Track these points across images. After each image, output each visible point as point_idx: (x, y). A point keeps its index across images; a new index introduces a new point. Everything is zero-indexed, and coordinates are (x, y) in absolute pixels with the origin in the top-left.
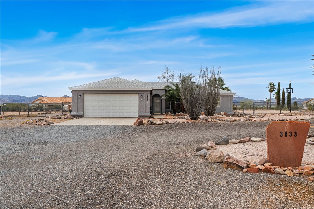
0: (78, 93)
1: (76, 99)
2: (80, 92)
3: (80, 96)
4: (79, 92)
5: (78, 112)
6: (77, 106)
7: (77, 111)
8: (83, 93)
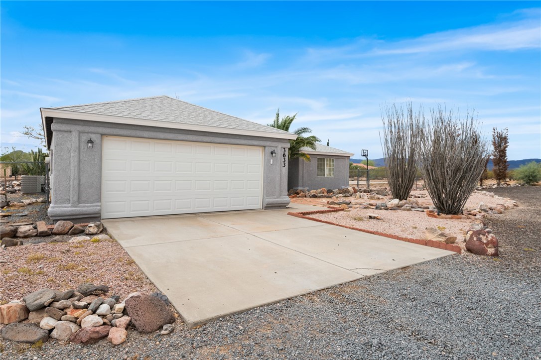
0: (80, 132)
1: (74, 155)
2: (92, 129)
3: (91, 141)
4: (87, 129)
5: (79, 201)
6: (76, 182)
7: (76, 198)
8: (102, 135)
